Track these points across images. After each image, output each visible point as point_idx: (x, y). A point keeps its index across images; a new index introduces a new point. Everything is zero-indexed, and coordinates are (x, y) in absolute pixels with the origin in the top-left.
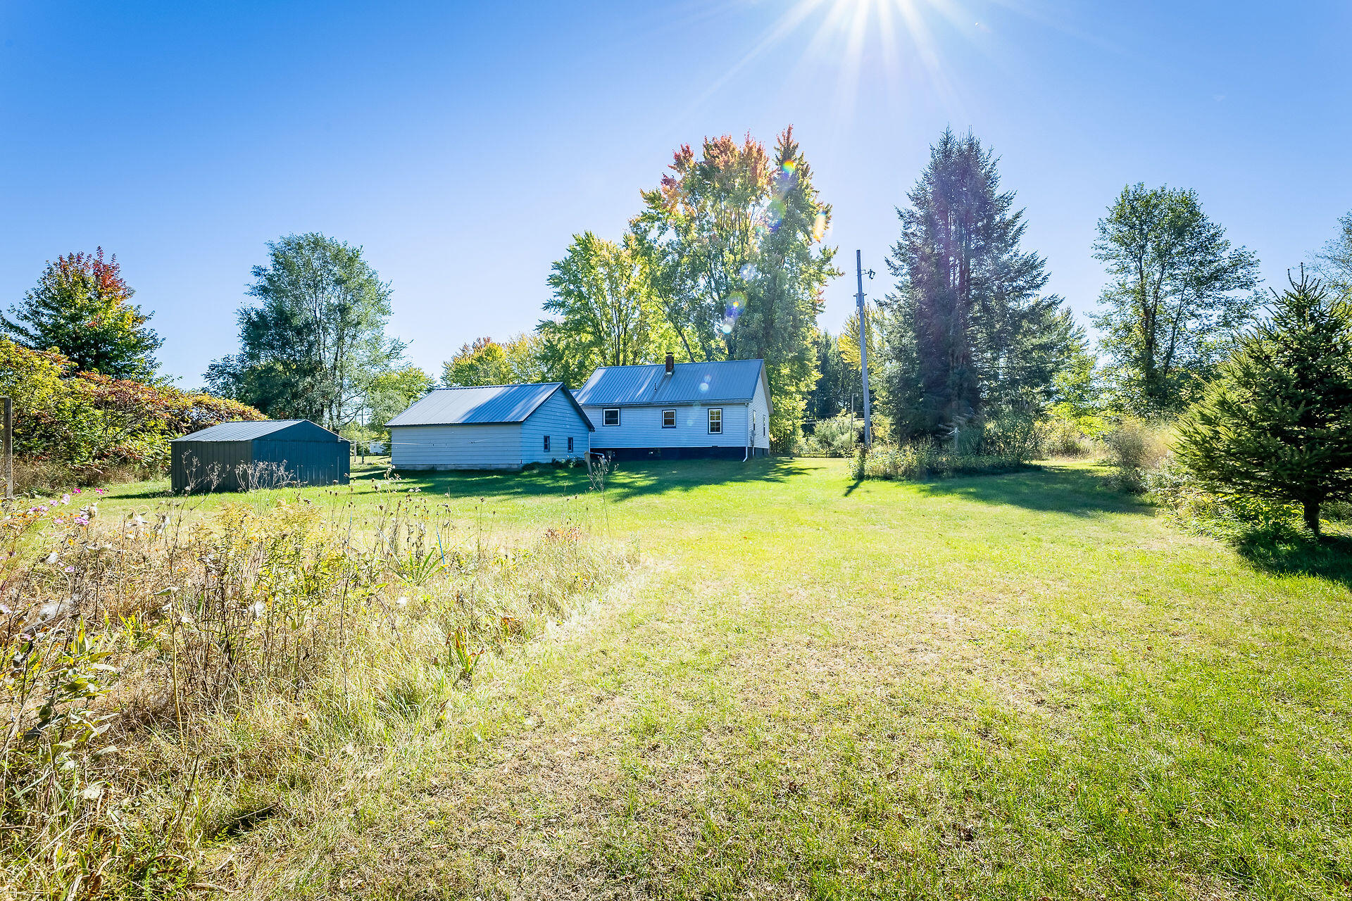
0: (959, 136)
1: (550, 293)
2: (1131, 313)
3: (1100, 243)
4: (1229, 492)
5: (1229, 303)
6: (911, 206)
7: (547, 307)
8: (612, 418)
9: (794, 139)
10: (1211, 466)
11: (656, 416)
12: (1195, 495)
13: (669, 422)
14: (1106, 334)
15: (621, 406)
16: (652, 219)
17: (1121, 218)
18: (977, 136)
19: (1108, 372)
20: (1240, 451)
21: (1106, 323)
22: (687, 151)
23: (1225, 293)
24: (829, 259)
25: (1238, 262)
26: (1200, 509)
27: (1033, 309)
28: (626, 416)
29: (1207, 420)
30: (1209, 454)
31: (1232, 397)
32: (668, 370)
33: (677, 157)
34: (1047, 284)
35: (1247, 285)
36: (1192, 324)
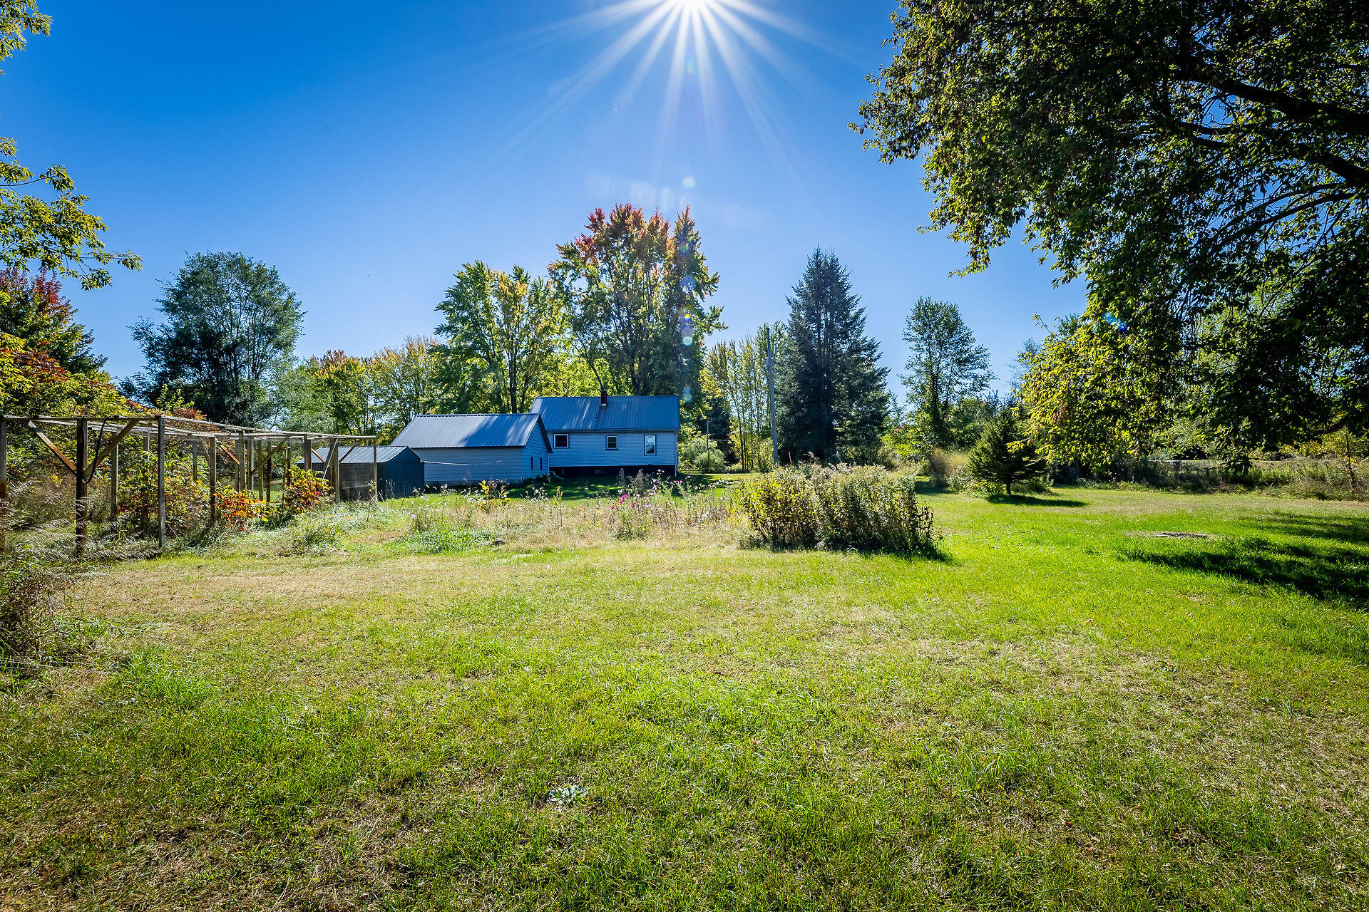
0: (826, 252)
1: (443, 319)
2: (925, 379)
3: (907, 331)
4: (984, 482)
5: (975, 377)
6: (795, 296)
7: (439, 331)
8: (562, 441)
9: (691, 217)
10: (979, 471)
11: (602, 440)
12: (974, 483)
13: (612, 445)
14: (909, 389)
15: (570, 432)
16: (567, 267)
17: (918, 317)
18: (837, 256)
19: (911, 415)
20: (989, 466)
21: (908, 382)
22: (599, 214)
23: (974, 371)
24: (717, 316)
25: (979, 351)
26: (975, 489)
27: (872, 374)
28: (574, 441)
29: (977, 454)
30: (979, 469)
31: (985, 446)
32: (603, 402)
33: (592, 219)
34: (881, 359)
35: (984, 367)
36: (957, 388)
